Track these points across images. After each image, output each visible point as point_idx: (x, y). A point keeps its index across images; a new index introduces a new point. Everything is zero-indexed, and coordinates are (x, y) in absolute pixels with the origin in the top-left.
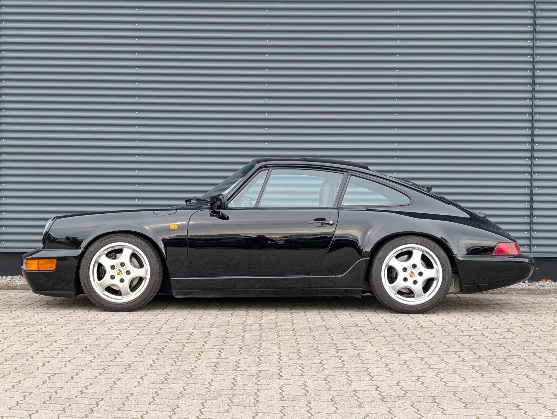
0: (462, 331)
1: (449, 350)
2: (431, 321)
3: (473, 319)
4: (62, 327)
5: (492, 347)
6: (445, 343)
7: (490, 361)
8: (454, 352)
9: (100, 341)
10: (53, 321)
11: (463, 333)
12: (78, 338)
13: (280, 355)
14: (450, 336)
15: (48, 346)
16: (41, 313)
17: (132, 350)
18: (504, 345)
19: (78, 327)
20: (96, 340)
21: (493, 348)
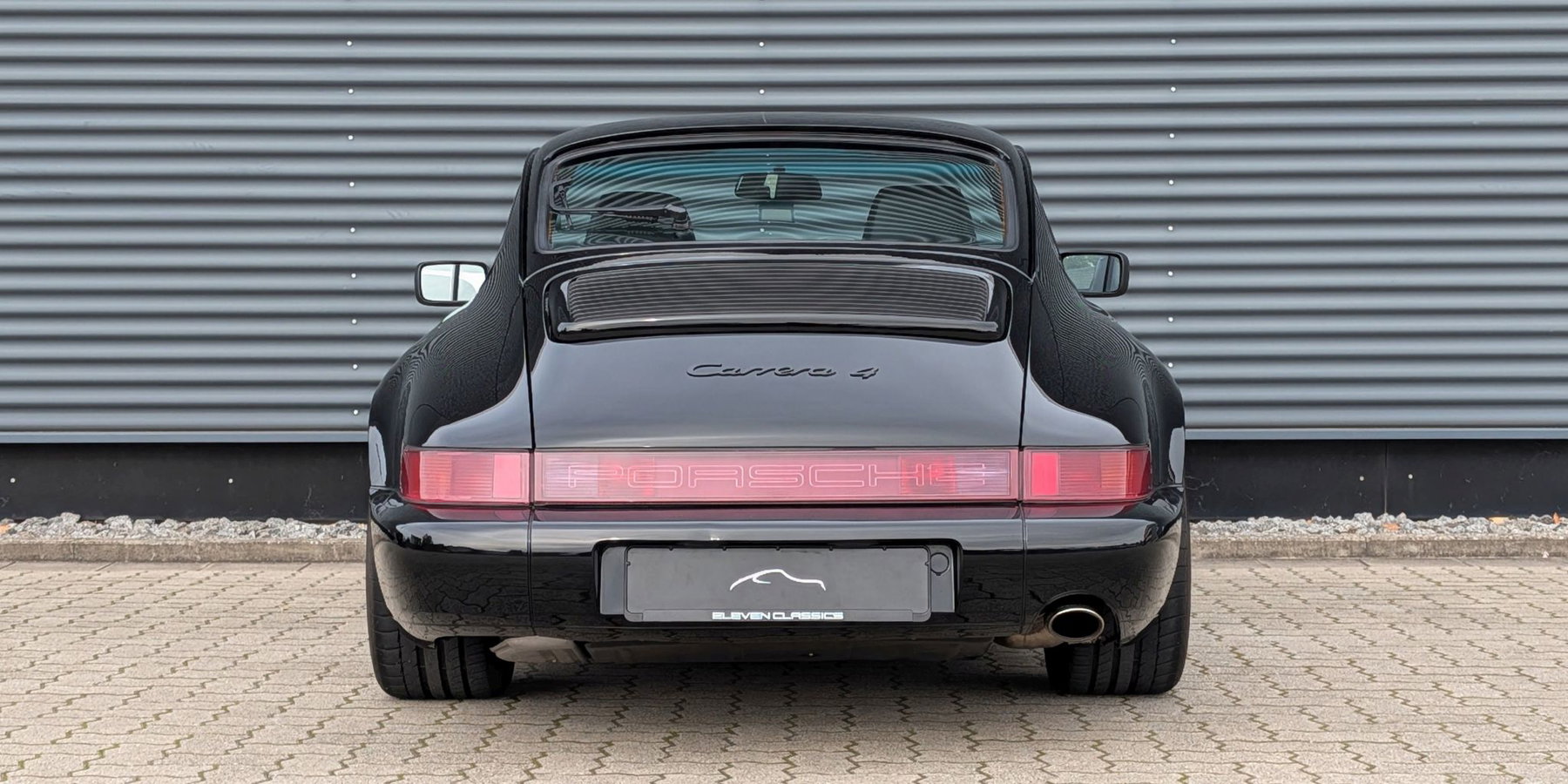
0: (1372, 678)
1: (1326, 736)
2: (1275, 644)
3: (1411, 637)
4: (109, 678)
5: (1463, 726)
6: (1315, 714)
7: (1454, 770)
8: (1342, 742)
9: (223, 722)
10: (83, 659)
11: (1374, 684)
12: (155, 712)
13: (790, 759)
14: (1333, 693)
15: (58, 742)
16: (47, 634)
17: (324, 749)
18: (1502, 720)
19: (161, 677)
20: (212, 719)
21: (1467, 728)
